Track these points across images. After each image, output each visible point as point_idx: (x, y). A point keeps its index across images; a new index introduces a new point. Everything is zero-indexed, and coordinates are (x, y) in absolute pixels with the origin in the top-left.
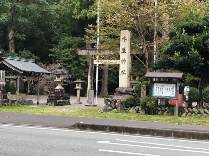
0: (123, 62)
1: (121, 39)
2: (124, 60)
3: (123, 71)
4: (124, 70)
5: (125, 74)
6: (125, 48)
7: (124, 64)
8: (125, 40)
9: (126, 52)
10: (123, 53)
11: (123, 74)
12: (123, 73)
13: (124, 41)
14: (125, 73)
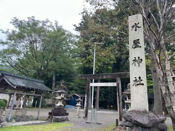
0: (136, 63)
1: (130, 28)
2: (137, 59)
3: (138, 79)
4: (140, 78)
5: (143, 84)
6: (138, 40)
7: (139, 66)
8: (137, 28)
9: (140, 47)
10: (134, 48)
11: (138, 85)
12: (138, 83)
13: (136, 30)
14: (142, 82)
